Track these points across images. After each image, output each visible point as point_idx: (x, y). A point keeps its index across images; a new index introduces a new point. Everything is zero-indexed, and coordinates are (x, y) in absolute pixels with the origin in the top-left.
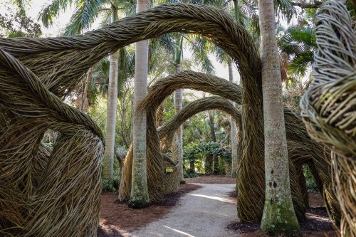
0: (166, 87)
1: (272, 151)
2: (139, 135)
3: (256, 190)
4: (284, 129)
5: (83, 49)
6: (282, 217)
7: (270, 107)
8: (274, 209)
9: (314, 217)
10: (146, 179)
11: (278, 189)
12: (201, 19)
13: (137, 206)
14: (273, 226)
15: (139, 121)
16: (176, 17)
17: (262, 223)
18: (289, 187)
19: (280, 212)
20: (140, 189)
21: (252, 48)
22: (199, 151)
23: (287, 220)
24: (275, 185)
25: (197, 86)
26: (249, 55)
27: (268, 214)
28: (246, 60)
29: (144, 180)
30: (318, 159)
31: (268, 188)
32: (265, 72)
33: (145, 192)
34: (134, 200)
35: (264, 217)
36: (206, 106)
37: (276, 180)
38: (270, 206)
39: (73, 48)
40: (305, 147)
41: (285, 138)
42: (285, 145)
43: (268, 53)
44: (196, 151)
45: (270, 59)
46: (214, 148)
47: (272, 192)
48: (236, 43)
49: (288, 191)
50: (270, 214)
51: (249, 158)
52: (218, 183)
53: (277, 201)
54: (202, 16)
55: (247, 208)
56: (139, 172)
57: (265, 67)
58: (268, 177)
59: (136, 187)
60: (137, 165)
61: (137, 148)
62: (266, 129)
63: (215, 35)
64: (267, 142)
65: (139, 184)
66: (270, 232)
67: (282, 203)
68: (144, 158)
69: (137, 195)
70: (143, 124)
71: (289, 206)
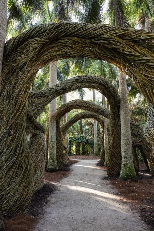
0: (68, 108)
1: (125, 142)
2: (52, 133)
3: (116, 161)
4: (130, 132)
5: (46, 97)
6: (129, 172)
7: (124, 122)
8: (126, 169)
9: (142, 174)
10: (56, 156)
11: (127, 159)
12: (96, 82)
13: (52, 171)
14: (126, 176)
15: (52, 125)
16: (85, 82)
17: (120, 175)
18: (132, 159)
19: (129, 170)
20: (53, 162)
21: (116, 94)
22: (74, 140)
23: (131, 173)
24: (126, 158)
25: (85, 108)
26: (115, 97)
27: (123, 171)
28: (113, 99)
29: (55, 157)
30: (145, 145)
31: (123, 159)
32: (122, 105)
33: (56, 163)
34: (50, 167)
35: (121, 173)
36: (85, 116)
37: (126, 155)
38: (124, 167)
39: (42, 97)
40: (138, 140)
41: (130, 136)
42: (130, 139)
43: (123, 96)
44: (73, 140)
45: (124, 99)
46: (83, 138)
47: (125, 161)
48: (110, 92)
49: (132, 160)
50: (124, 171)
51: (113, 145)
52: (87, 159)
53: (127, 165)
54: (96, 81)
55: (112, 169)
56: (52, 152)
57: (122, 102)
58: (123, 154)
59: (51, 161)
60: (51, 149)
61: (51, 140)
62: (122, 132)
63: (101, 89)
64: (122, 138)
65: (53, 159)
66: (124, 179)
67: (130, 166)
68: (55, 145)
69: (52, 165)
70: (54, 127)
71: (132, 167)
